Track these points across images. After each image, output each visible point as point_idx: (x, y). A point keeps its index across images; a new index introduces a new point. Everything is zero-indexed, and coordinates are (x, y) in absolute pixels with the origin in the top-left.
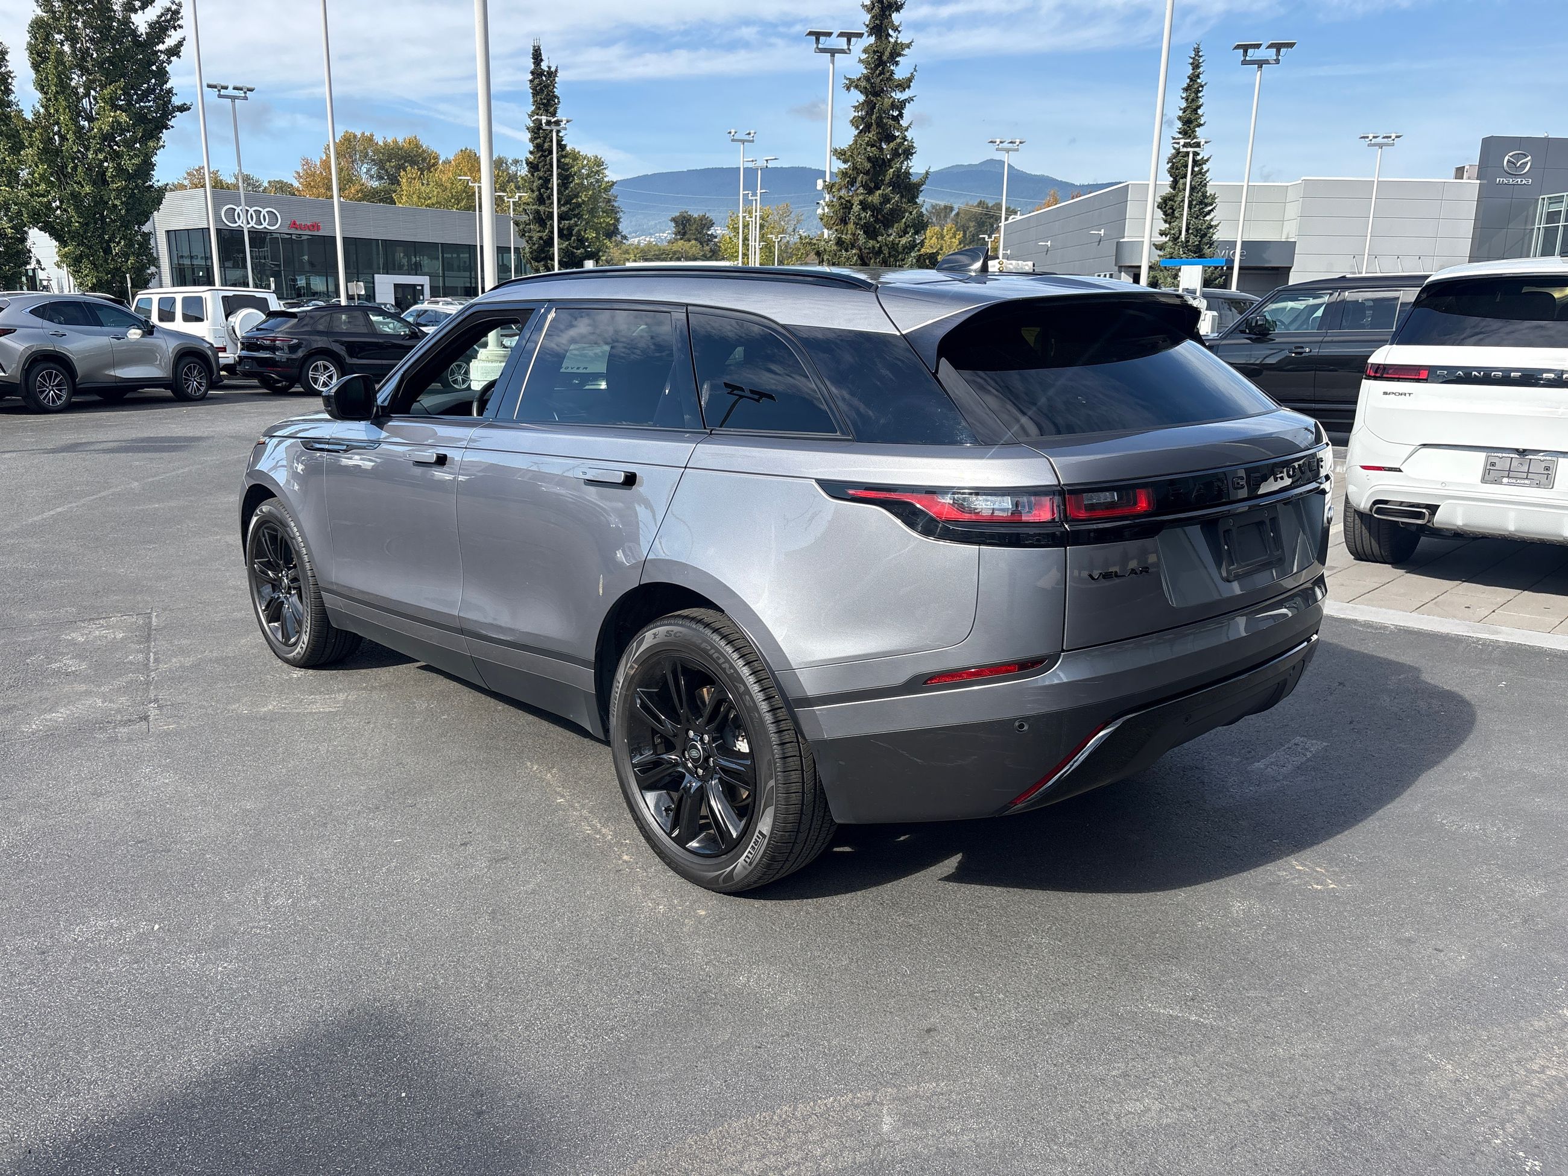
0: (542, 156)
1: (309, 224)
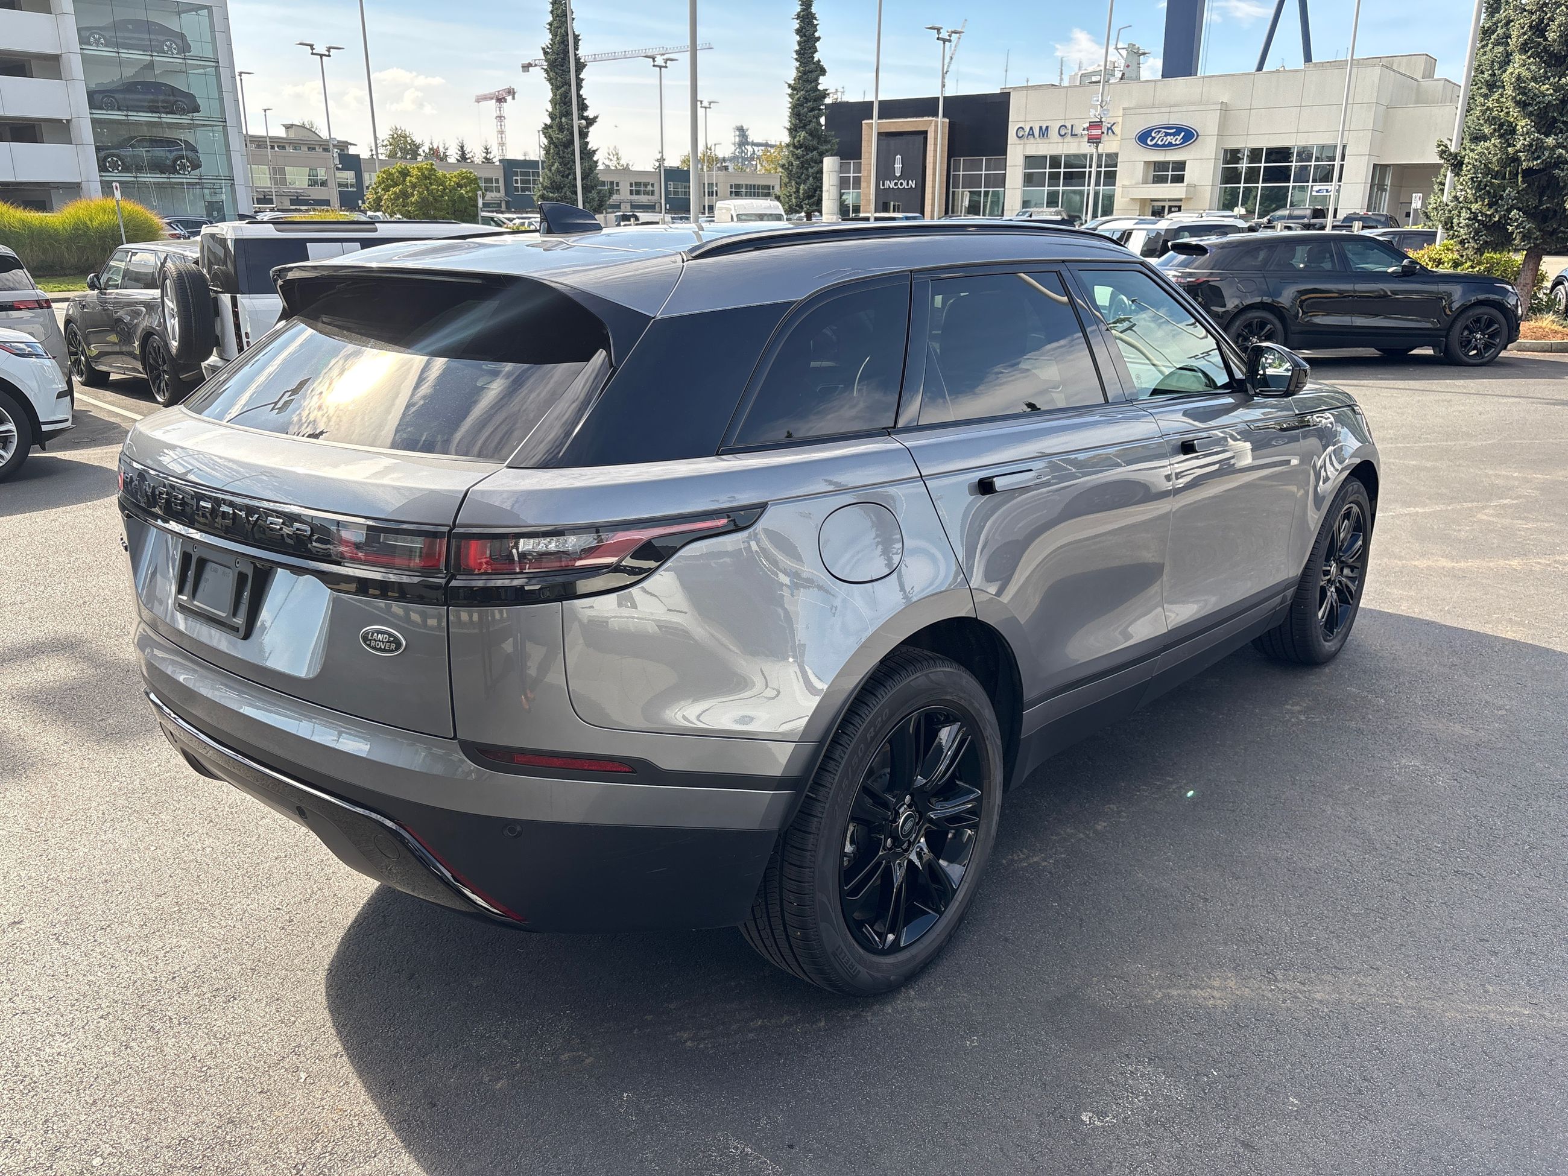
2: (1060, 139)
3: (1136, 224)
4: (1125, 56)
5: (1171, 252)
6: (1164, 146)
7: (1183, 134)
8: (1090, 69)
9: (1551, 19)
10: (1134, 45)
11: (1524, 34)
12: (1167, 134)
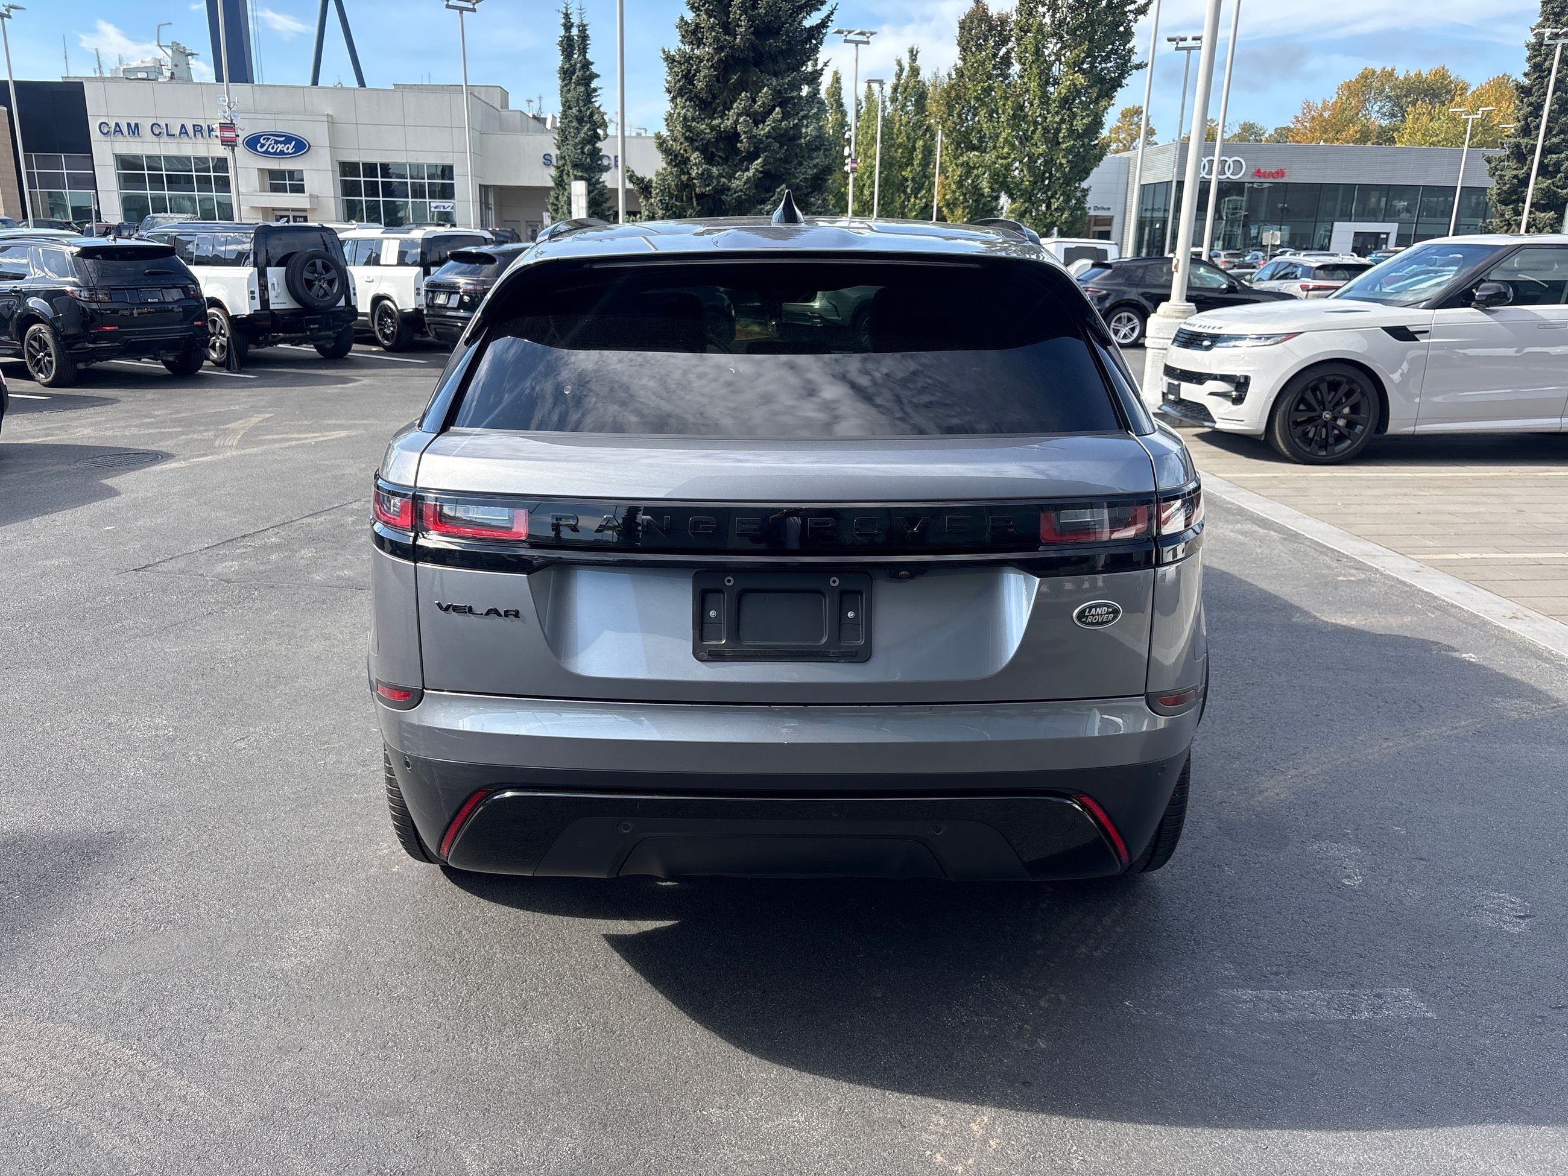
0: (1540, 77)
1: (1273, 171)
2: (155, 139)
3: (382, 233)
4: (171, 55)
5: (452, 262)
6: (275, 153)
7: (294, 143)
8: (134, 64)
9: (698, 71)
10: (178, 44)
11: (679, 81)
12: (277, 142)
